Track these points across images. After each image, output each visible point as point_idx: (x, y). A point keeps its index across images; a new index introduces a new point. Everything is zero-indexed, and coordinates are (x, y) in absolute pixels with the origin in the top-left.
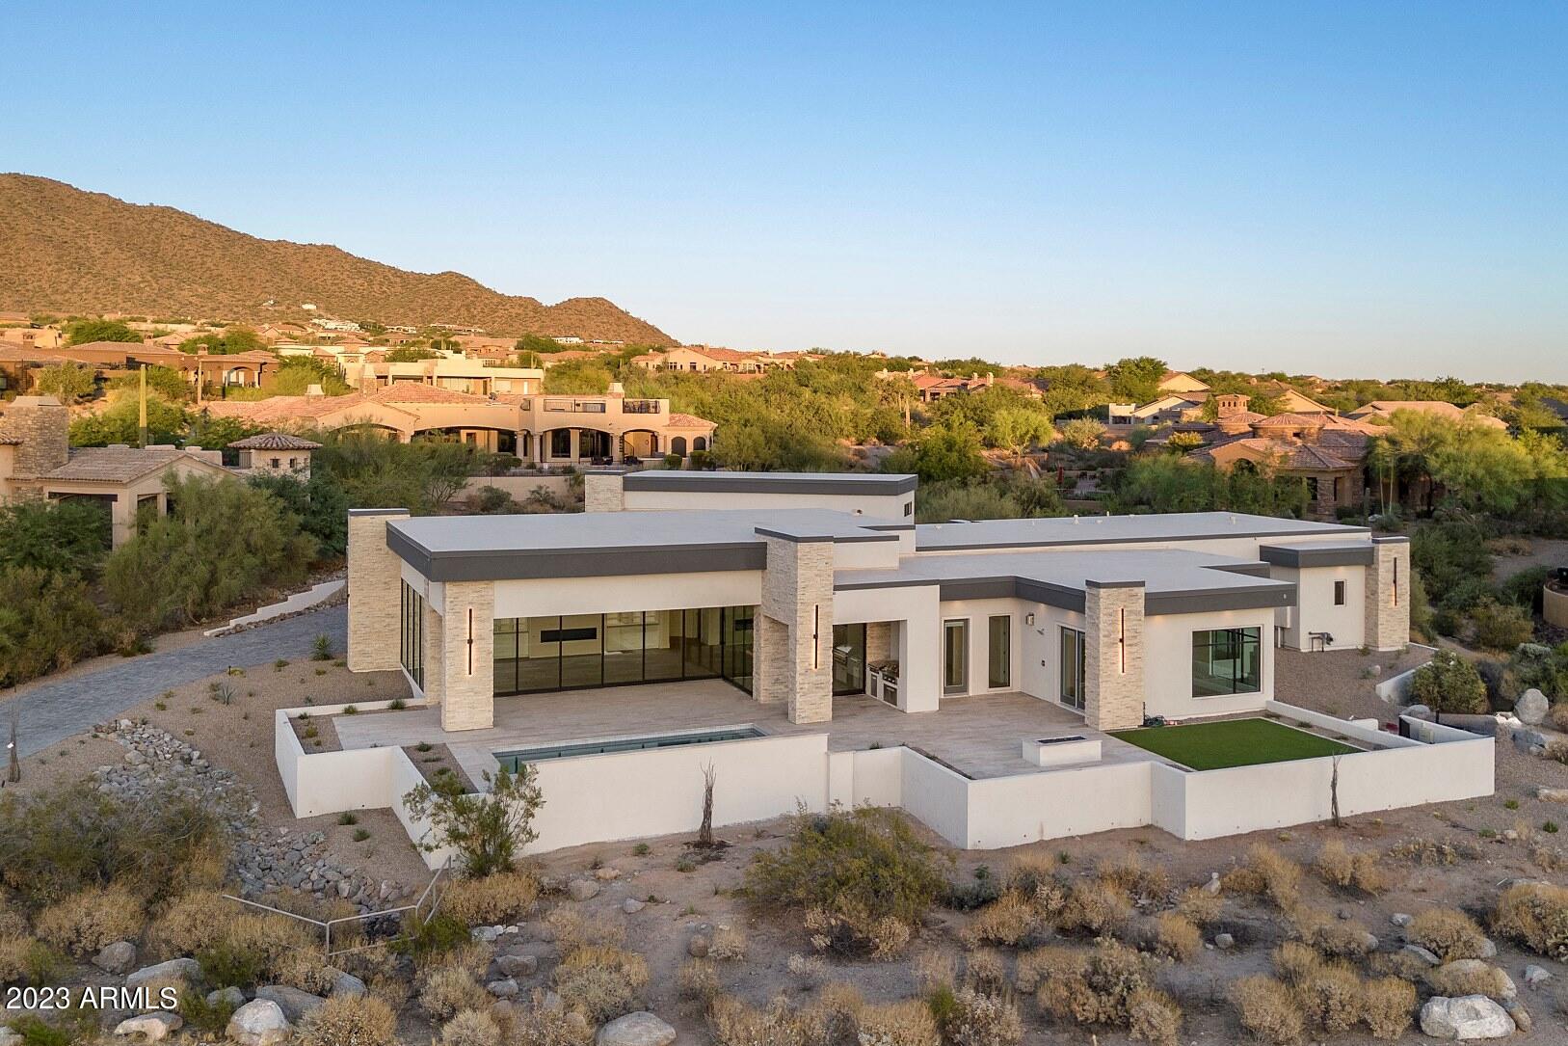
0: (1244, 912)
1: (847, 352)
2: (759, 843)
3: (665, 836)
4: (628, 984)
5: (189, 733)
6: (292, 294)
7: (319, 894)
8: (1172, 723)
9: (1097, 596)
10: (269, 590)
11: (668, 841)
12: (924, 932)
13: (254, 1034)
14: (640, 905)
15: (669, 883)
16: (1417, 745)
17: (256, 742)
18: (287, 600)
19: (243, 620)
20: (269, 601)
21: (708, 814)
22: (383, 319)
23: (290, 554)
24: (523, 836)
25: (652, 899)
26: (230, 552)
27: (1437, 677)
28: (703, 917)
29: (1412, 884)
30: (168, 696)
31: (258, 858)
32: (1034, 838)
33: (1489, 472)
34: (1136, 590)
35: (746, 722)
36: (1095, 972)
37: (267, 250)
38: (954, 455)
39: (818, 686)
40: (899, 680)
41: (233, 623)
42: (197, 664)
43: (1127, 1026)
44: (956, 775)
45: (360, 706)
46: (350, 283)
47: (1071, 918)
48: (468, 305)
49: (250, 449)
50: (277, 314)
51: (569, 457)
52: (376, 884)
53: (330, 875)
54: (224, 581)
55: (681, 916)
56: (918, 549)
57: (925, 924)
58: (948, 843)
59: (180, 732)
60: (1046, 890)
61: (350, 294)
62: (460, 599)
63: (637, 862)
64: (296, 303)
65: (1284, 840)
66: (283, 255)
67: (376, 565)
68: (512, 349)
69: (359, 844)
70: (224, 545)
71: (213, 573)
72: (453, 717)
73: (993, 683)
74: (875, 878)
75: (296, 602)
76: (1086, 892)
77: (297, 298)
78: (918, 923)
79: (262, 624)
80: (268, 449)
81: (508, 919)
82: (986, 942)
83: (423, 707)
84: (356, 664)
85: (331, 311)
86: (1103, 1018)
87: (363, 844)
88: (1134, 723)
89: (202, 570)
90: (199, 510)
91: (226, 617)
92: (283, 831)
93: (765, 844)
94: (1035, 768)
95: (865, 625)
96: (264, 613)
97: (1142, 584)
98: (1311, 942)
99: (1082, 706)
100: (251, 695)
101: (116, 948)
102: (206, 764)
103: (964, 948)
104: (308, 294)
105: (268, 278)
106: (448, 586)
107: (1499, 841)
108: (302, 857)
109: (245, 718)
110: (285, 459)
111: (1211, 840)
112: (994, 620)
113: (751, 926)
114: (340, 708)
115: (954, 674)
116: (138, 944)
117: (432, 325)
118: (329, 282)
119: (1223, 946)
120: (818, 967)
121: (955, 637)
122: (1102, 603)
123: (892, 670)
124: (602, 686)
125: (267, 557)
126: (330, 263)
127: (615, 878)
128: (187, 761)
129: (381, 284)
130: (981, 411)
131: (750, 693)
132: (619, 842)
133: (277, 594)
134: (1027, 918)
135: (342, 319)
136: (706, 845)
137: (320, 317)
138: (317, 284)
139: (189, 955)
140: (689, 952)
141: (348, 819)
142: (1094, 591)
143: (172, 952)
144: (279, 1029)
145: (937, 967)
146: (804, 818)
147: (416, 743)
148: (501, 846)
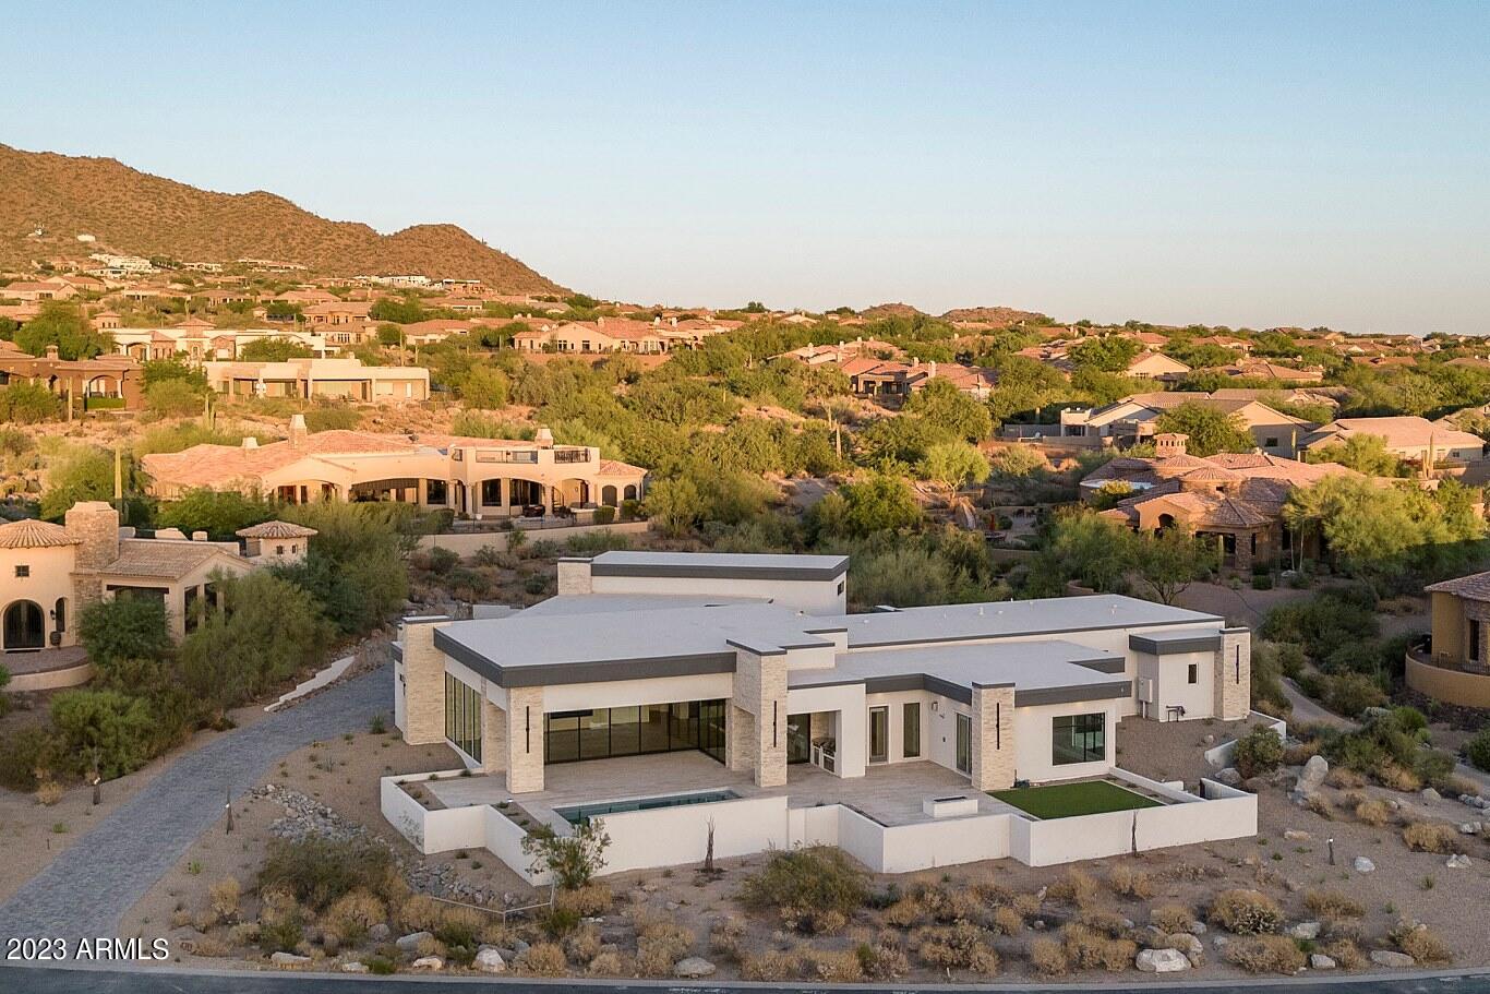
0: (1057, 910)
2: (744, 870)
3: (680, 865)
4: (685, 943)
5: (317, 795)
6: (64, 221)
8: (1035, 784)
9: (980, 693)
10: (304, 670)
11: (684, 868)
12: (853, 920)
13: (492, 967)
14: (676, 906)
15: (691, 893)
16: (1199, 801)
18: (315, 677)
19: (289, 696)
20: (303, 679)
21: (710, 851)
22: (178, 253)
24: (596, 864)
25: (682, 902)
27: (1252, 746)
28: (717, 912)
29: (1170, 892)
32: (929, 866)
33: (1378, 540)
34: (1008, 689)
35: (724, 786)
36: (954, 938)
37: (30, 164)
38: (885, 504)
39: (777, 759)
40: (835, 754)
41: (282, 699)
42: (281, 737)
43: (969, 965)
44: (878, 825)
45: (441, 774)
46: (135, 206)
47: (945, 912)
48: (284, 235)
49: (259, 538)
50: (46, 248)
51: (500, 506)
52: (501, 895)
53: (467, 890)
54: (276, 665)
55: (703, 911)
56: (849, 647)
57: (854, 916)
58: (871, 869)
59: (311, 794)
60: (930, 896)
61: (136, 220)
62: (521, 699)
63: (667, 881)
64: (69, 232)
65: (1096, 866)
66: (49, 171)
69: (478, 870)
70: (272, 633)
71: (267, 659)
72: (517, 784)
73: (907, 754)
74: (823, 888)
75: (322, 678)
76: (957, 898)
77: (71, 226)
78: (850, 916)
79: (301, 698)
80: (274, 538)
81: (596, 914)
82: (891, 925)
83: (483, 775)
84: (412, 739)
85: (114, 243)
86: (955, 962)
87: (481, 870)
88: (1008, 785)
91: (275, 695)
92: (421, 862)
93: (751, 870)
94: (931, 819)
95: (809, 715)
96: (302, 689)
97: (1013, 685)
98: (1088, 923)
99: (970, 772)
102: (339, 817)
103: (877, 928)
104: (84, 222)
105: (34, 201)
106: (512, 690)
107: (1238, 866)
108: (442, 879)
109: (349, 783)
110: (288, 546)
111: (1047, 867)
112: (907, 707)
113: (747, 917)
114: (426, 776)
115: (878, 746)
117: (240, 261)
118: (109, 206)
119: (1038, 928)
120: (791, 937)
121: (878, 720)
122: (984, 698)
123: (830, 746)
124: (610, 757)
125: (304, 643)
126: (109, 181)
127: (656, 890)
128: (325, 815)
129: (174, 207)
130: (916, 440)
131: (724, 763)
132: (650, 869)
133: (309, 672)
134: (917, 911)
135: (130, 253)
136: (709, 871)
137: (101, 251)
138: (94, 208)
140: (712, 931)
141: (462, 855)
142: (978, 690)
145: (862, 936)
146: (771, 853)
147: (497, 801)
148: (582, 870)
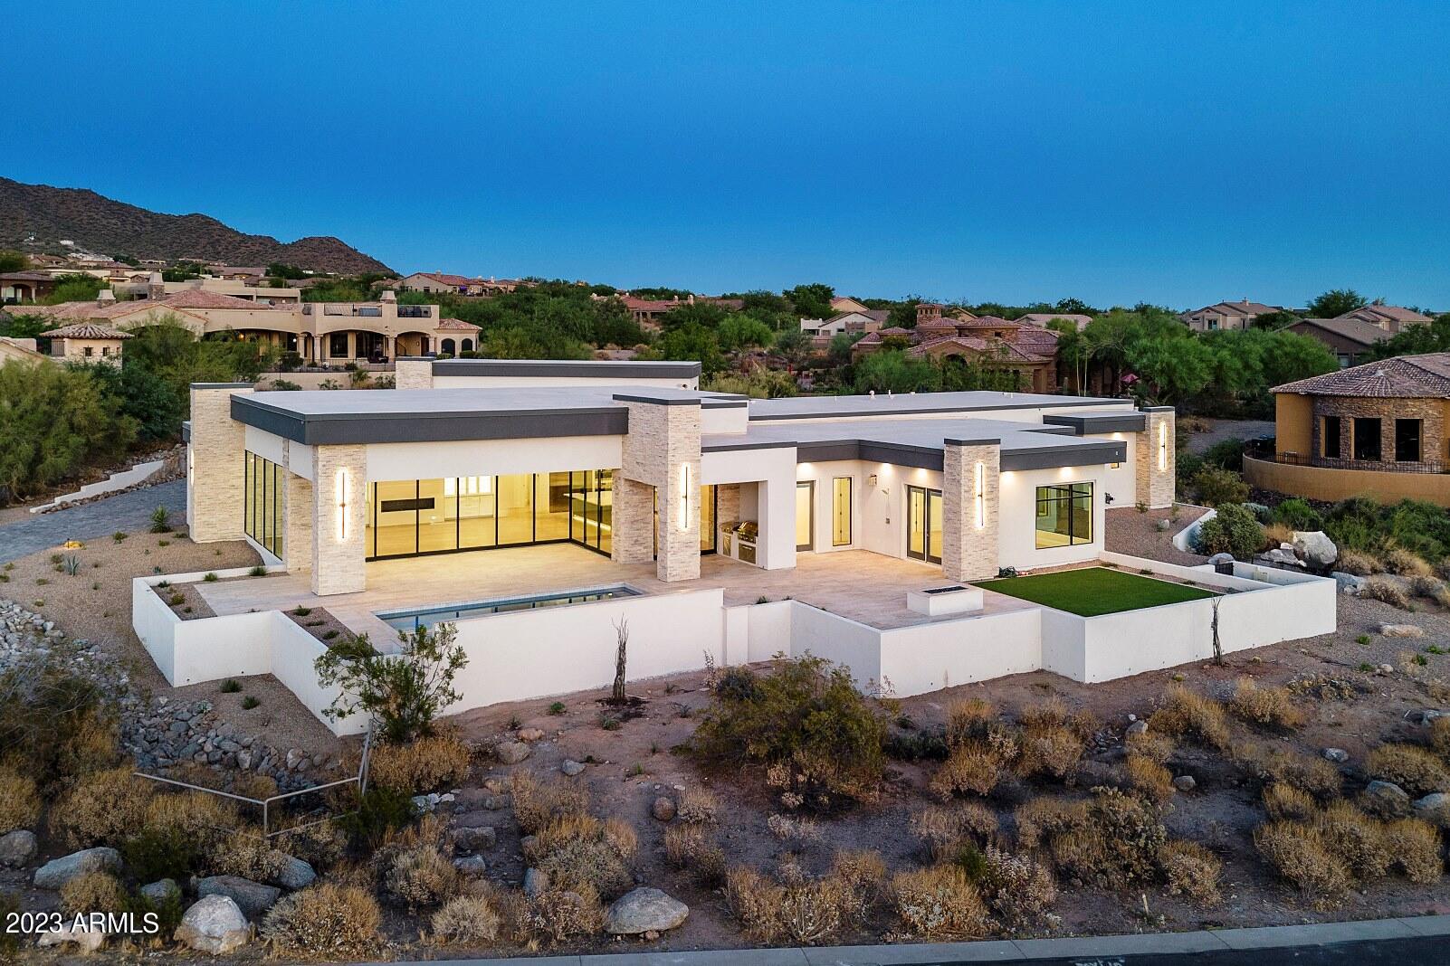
0: (1184, 753)
1: (558, 280)
2: (673, 699)
3: (572, 694)
4: (618, 856)
5: (39, 604)
6: (52, 232)
7: (217, 766)
8: (1023, 573)
9: (956, 453)
10: (91, 470)
11: (582, 698)
13: (214, 938)
14: (580, 767)
15: (599, 742)
17: (110, 613)
18: (109, 479)
19: (68, 498)
20: (91, 479)
21: (621, 670)
22: (135, 254)
23: (113, 437)
24: (442, 698)
25: (589, 760)
26: (54, 431)
28: (653, 777)
29: (1324, 719)
30: (10, 568)
31: (142, 730)
32: (939, 686)
34: (993, 447)
35: (617, 581)
37: (28, 193)
39: (687, 545)
40: (757, 540)
41: (58, 500)
42: (32, 538)
44: (865, 626)
45: (220, 573)
46: (105, 222)
47: (1030, 765)
48: (213, 243)
49: (63, 337)
50: (37, 249)
51: (347, 357)
52: (281, 754)
53: (227, 745)
54: (50, 459)
55: (628, 776)
56: (751, 419)
57: (884, 777)
59: (29, 603)
61: (105, 232)
62: (333, 462)
63: (555, 723)
64: (57, 238)
65: (1177, 680)
66: (43, 197)
67: (221, 437)
68: (262, 275)
69: (251, 711)
70: (49, 423)
71: (38, 450)
72: (326, 582)
73: (836, 541)
75: (117, 481)
77: (56, 235)
78: (880, 777)
79: (87, 501)
80: (81, 338)
81: (442, 787)
83: (281, 573)
84: (199, 536)
85: (88, 247)
87: (257, 711)
88: (990, 574)
89: (26, 449)
90: (20, 391)
91: (49, 495)
92: (163, 700)
93: (679, 699)
94: (924, 618)
95: (716, 487)
96: (87, 491)
97: (997, 442)
98: (1285, 781)
100: (96, 566)
101: (14, 838)
102: (62, 635)
104: (66, 232)
105: (29, 217)
106: (320, 449)
107: (1380, 675)
108: (190, 728)
109: (95, 589)
110: (98, 347)
111: (1107, 683)
113: (708, 787)
114: (200, 576)
116: (39, 830)
117: (180, 260)
118: (85, 222)
119: (1186, 789)
122: (964, 460)
123: (750, 532)
124: (457, 551)
125: (91, 437)
126: (86, 205)
127: (540, 738)
128: (41, 632)
129: (133, 224)
131: (608, 555)
132: (527, 701)
133: (100, 473)
135: (97, 254)
136: (622, 702)
137: (77, 251)
138: (74, 223)
139: (100, 842)
140: (657, 820)
141: (232, 686)
142: (955, 449)
143: (81, 840)
144: (242, 930)
147: (294, 607)
148: (420, 708)
